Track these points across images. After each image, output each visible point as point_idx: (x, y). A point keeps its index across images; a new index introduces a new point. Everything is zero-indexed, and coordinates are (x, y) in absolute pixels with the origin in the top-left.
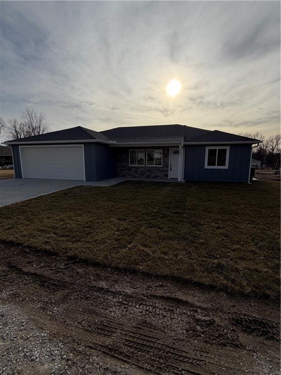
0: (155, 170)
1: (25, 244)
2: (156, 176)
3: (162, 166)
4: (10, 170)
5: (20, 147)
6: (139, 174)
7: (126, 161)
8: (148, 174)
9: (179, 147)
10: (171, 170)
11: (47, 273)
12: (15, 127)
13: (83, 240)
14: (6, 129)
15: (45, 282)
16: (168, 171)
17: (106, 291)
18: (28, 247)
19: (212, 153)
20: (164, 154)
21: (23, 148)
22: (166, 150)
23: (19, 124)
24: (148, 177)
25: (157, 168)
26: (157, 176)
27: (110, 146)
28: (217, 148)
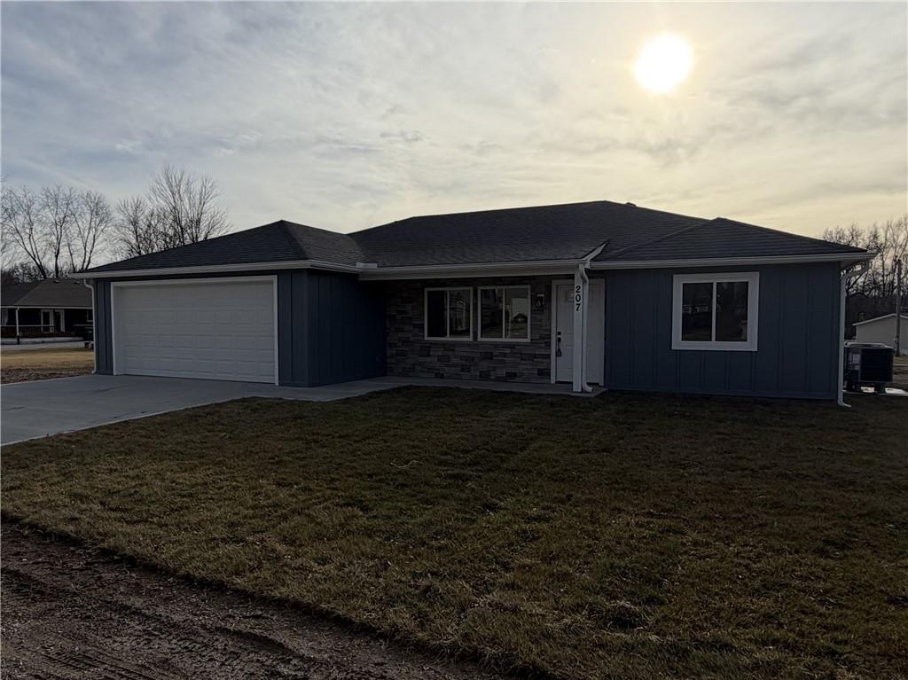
0: (505, 355)
1: (27, 520)
2: (512, 376)
3: (528, 340)
4: (85, 353)
5: (113, 284)
6: (454, 365)
7: (415, 326)
8: (484, 365)
9: (572, 277)
10: (559, 353)
11: (39, 574)
12: (135, 223)
13: (155, 520)
14: (110, 229)
15: (25, 586)
16: (548, 356)
17: (134, 613)
18: (32, 526)
19: (695, 295)
20: (534, 300)
21: (121, 288)
22: (542, 289)
23: (147, 212)
24: (485, 376)
25: (512, 346)
26: (515, 375)
27: (360, 279)
28: (714, 279)
